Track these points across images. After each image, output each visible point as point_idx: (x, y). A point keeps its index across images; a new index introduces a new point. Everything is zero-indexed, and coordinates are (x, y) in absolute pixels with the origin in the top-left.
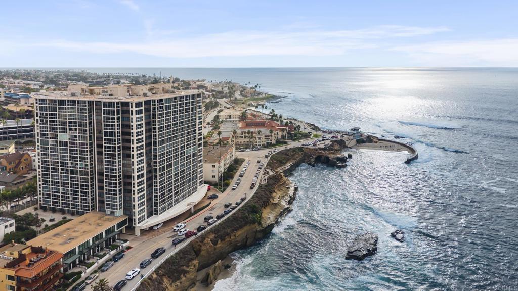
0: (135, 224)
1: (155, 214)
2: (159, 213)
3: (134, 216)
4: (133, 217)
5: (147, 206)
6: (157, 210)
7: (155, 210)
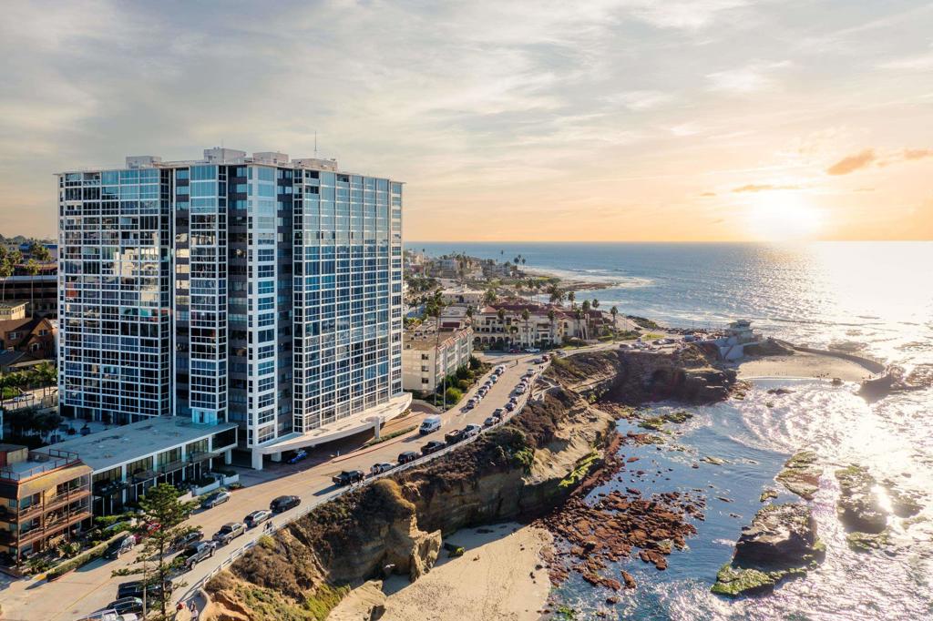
0: (251, 442)
1: (296, 429)
2: (304, 427)
3: (251, 423)
4: (249, 427)
5: (279, 408)
6: (301, 421)
7: (296, 420)
